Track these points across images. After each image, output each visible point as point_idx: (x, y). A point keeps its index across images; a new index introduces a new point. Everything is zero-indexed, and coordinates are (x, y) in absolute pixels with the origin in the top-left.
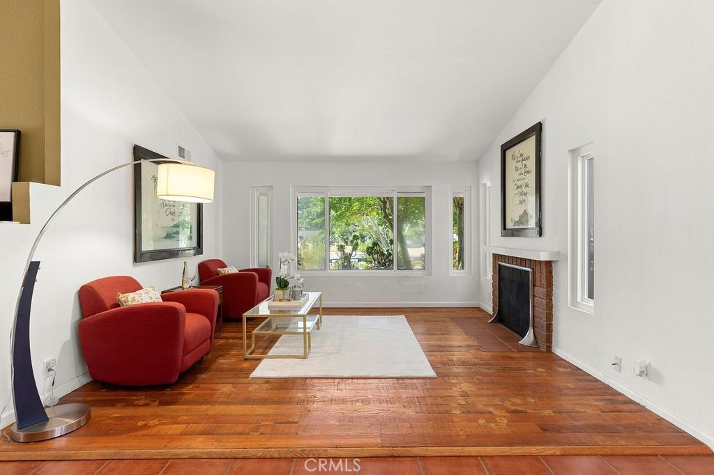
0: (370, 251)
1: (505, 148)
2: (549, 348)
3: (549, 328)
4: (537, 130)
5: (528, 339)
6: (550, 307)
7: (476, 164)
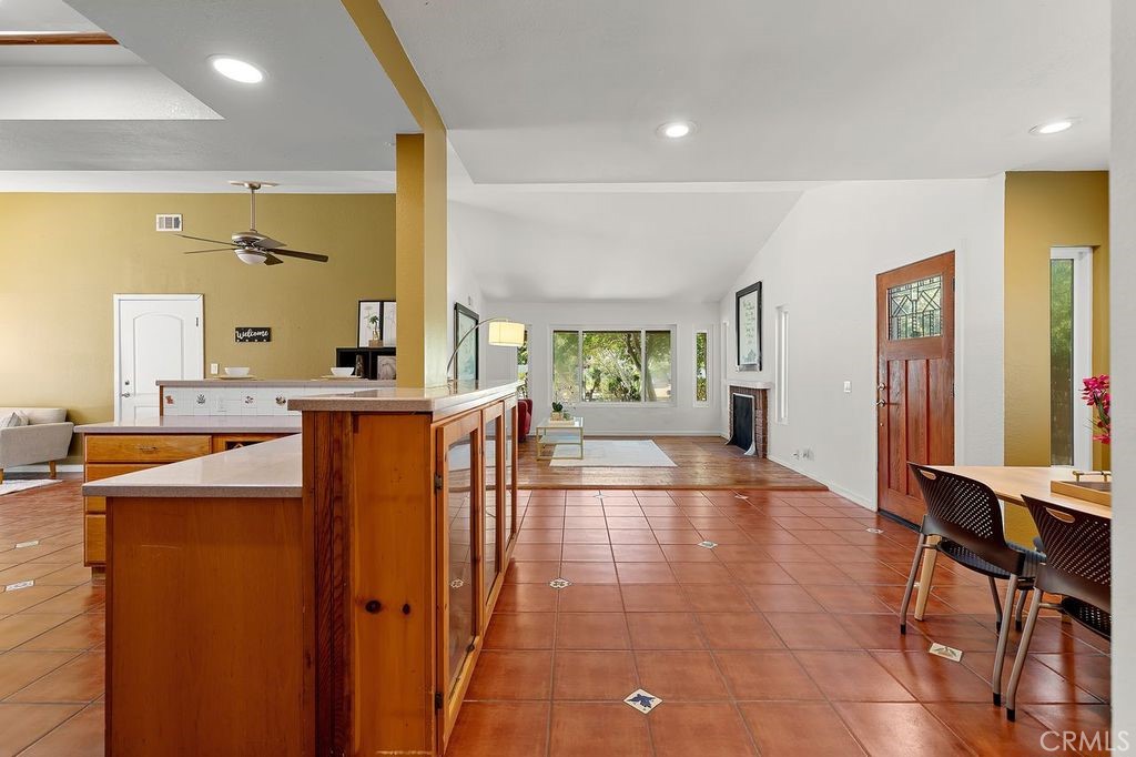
0: (612, 388)
1: (739, 295)
2: (765, 456)
3: (765, 440)
4: (758, 287)
5: (751, 450)
6: (765, 424)
7: (716, 304)
